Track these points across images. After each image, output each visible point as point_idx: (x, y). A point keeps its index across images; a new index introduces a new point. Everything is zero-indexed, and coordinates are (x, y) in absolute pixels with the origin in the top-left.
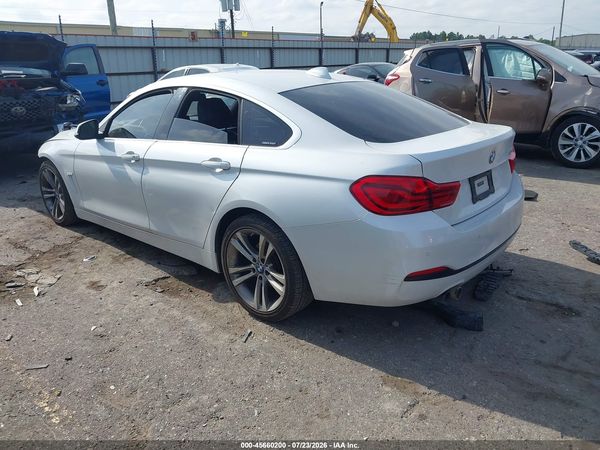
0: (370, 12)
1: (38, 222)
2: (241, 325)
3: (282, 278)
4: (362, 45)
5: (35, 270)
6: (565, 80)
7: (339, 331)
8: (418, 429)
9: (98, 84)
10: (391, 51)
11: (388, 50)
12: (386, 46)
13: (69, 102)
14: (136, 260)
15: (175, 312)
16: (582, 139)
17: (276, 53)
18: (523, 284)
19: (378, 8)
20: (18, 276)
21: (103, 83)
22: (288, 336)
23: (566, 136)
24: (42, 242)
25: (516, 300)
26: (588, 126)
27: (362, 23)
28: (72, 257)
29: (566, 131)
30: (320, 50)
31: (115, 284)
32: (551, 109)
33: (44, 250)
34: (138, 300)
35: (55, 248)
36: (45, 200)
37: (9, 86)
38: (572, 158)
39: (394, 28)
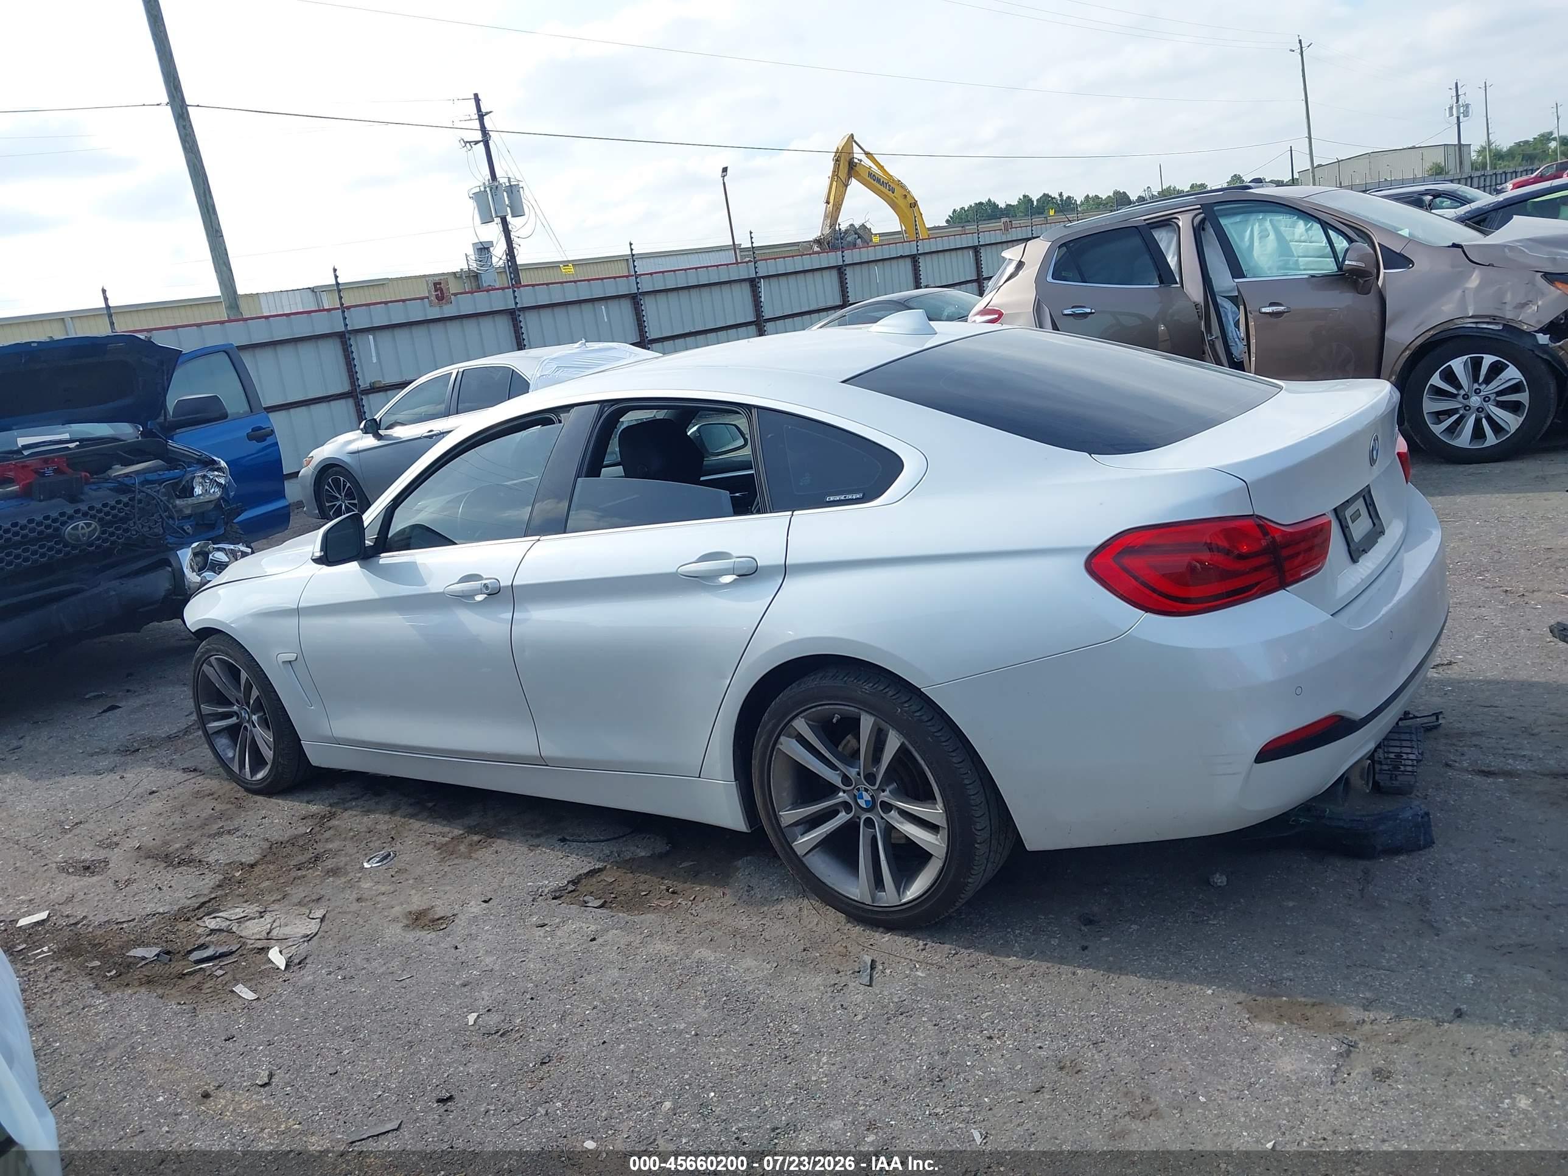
0: (849, 176)
1: (198, 795)
2: (838, 948)
3: (935, 812)
4: (851, 256)
5: (253, 909)
6: (1412, 262)
7: (1089, 922)
8: (1385, 1103)
9: (250, 437)
10: (922, 261)
11: (914, 259)
12: (909, 249)
13: (198, 490)
14: (500, 844)
15: (660, 947)
16: (1477, 392)
17: (649, 306)
18: (1475, 740)
19: (867, 162)
20: (213, 931)
21: (262, 434)
22: (967, 955)
23: (1438, 392)
24: (232, 841)
25: (1477, 778)
26: (1488, 360)
27: (835, 205)
28: (330, 864)
29: (1436, 380)
30: (753, 283)
31: (475, 908)
32: (1388, 334)
33: (251, 860)
34: (552, 934)
35: (273, 851)
36: (210, 738)
37: (49, 472)
38: (1464, 440)
39: (914, 205)
